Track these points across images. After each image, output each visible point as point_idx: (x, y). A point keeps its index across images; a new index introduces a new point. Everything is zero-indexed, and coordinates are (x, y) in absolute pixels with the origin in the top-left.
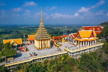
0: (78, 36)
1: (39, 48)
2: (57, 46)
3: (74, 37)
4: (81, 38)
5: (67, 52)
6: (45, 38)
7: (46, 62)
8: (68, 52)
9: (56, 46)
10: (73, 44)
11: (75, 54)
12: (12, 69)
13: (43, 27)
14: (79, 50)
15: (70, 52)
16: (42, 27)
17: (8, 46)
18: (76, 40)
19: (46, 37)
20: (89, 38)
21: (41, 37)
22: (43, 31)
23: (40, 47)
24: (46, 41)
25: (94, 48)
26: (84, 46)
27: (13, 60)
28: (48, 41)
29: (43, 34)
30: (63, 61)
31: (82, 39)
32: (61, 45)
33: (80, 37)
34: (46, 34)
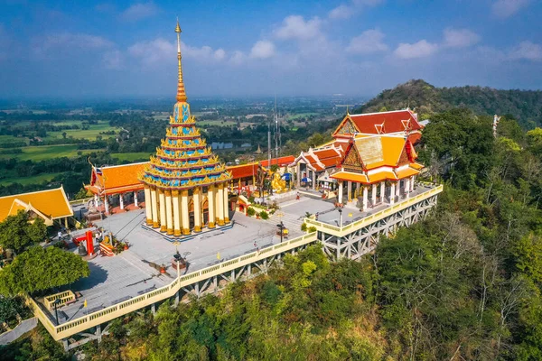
0: (348, 160)
1: (181, 228)
2: (259, 210)
3: (322, 166)
4: (367, 171)
5: (315, 238)
6: (207, 181)
7: (238, 290)
8: (320, 233)
9: (250, 212)
10: (324, 196)
11: (351, 241)
12: (84, 348)
13: (190, 126)
14: (364, 223)
15: (327, 235)
16: (185, 126)
17: (21, 233)
18: (340, 180)
19: (209, 176)
20: (394, 167)
21: (188, 174)
22: (191, 145)
23: (186, 225)
24: (210, 194)
25: (413, 207)
26: (374, 203)
27: (78, 304)
28: (220, 191)
29: (196, 160)
30: (309, 278)
31: (370, 173)
32: (275, 207)
33: (361, 166)
34: (206, 158)
